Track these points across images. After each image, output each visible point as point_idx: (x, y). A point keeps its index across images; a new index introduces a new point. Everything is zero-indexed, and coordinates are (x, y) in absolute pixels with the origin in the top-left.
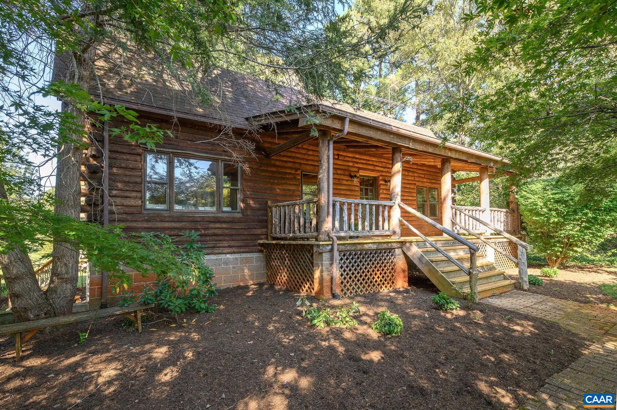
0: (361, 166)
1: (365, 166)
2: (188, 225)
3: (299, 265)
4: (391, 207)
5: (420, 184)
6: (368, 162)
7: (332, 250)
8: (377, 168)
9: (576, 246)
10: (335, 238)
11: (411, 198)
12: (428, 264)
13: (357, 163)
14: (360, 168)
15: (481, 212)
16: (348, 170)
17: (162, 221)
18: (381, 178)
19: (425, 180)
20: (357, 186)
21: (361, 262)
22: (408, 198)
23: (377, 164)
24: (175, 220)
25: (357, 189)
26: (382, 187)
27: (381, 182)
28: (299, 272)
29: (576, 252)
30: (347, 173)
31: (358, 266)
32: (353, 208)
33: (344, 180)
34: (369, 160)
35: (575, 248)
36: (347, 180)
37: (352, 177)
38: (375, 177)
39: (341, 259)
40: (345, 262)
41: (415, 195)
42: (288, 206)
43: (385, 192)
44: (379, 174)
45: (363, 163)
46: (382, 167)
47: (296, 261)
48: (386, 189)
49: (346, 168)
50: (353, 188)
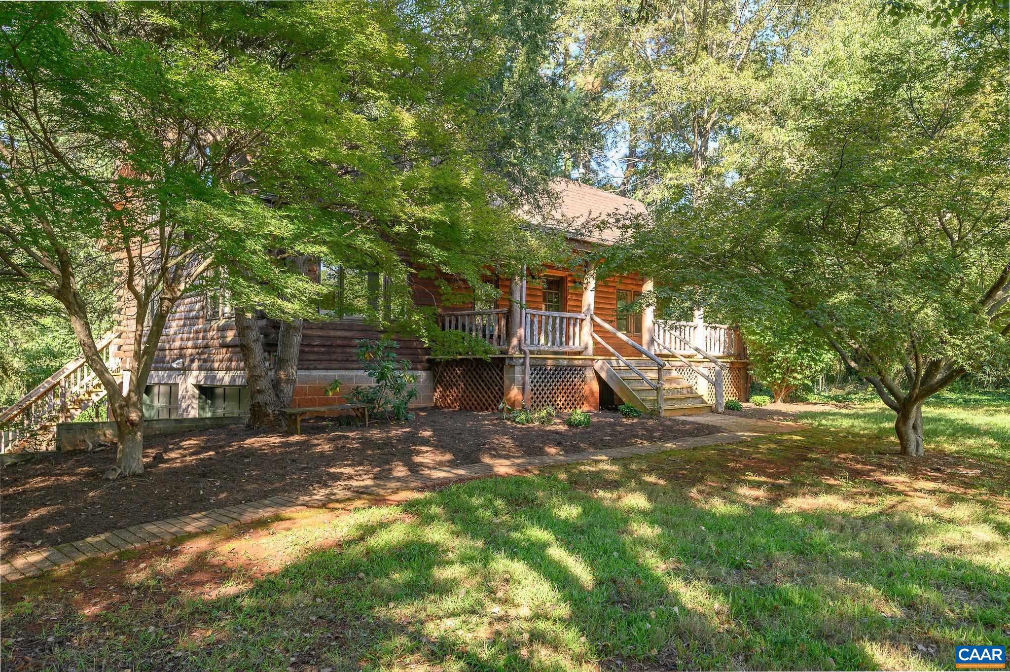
2: (359, 334)
3: (483, 381)
4: (582, 320)
5: (622, 287)
7: (523, 364)
9: (795, 371)
10: (528, 352)
11: (608, 306)
12: (619, 382)
15: (692, 329)
17: (334, 329)
18: (569, 279)
19: (630, 282)
20: (539, 289)
21: (551, 378)
22: (604, 306)
24: (346, 328)
25: (539, 293)
26: (570, 291)
27: (570, 284)
28: (483, 389)
29: (795, 378)
31: (548, 382)
32: (543, 321)
35: (796, 375)
37: (533, 277)
38: (562, 277)
39: (532, 374)
40: (535, 378)
41: (615, 302)
42: (468, 315)
43: (574, 298)
44: (567, 274)
47: (480, 377)
48: (576, 294)
50: (535, 293)
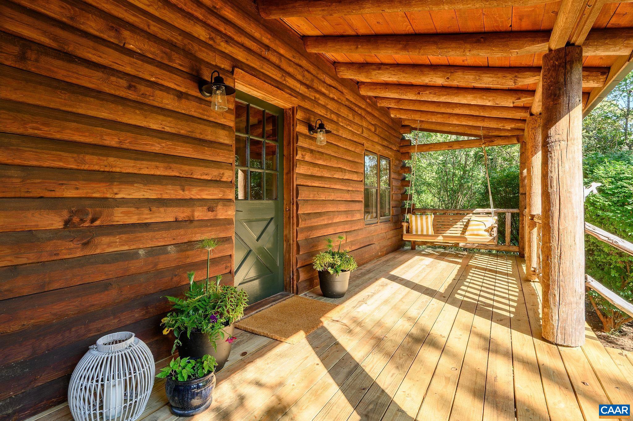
0: (241, 56)
1: (255, 63)
5: (370, 146)
6: (266, 54)
8: (291, 82)
13: (229, 40)
14: (236, 64)
16: (188, 54)
18: (299, 115)
20: (223, 127)
23: (291, 70)
25: (224, 138)
26: (302, 143)
27: (299, 128)
30: (178, 62)
33: (168, 90)
34: (268, 48)
36: (181, 95)
37: (201, 84)
38: (282, 111)
43: (308, 158)
44: (296, 102)
45: (248, 50)
46: (302, 83)
49: (178, 39)
50: (209, 134)
